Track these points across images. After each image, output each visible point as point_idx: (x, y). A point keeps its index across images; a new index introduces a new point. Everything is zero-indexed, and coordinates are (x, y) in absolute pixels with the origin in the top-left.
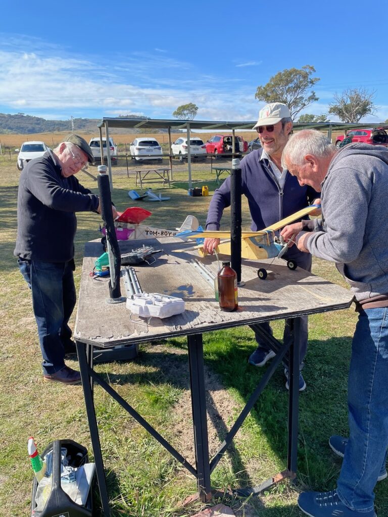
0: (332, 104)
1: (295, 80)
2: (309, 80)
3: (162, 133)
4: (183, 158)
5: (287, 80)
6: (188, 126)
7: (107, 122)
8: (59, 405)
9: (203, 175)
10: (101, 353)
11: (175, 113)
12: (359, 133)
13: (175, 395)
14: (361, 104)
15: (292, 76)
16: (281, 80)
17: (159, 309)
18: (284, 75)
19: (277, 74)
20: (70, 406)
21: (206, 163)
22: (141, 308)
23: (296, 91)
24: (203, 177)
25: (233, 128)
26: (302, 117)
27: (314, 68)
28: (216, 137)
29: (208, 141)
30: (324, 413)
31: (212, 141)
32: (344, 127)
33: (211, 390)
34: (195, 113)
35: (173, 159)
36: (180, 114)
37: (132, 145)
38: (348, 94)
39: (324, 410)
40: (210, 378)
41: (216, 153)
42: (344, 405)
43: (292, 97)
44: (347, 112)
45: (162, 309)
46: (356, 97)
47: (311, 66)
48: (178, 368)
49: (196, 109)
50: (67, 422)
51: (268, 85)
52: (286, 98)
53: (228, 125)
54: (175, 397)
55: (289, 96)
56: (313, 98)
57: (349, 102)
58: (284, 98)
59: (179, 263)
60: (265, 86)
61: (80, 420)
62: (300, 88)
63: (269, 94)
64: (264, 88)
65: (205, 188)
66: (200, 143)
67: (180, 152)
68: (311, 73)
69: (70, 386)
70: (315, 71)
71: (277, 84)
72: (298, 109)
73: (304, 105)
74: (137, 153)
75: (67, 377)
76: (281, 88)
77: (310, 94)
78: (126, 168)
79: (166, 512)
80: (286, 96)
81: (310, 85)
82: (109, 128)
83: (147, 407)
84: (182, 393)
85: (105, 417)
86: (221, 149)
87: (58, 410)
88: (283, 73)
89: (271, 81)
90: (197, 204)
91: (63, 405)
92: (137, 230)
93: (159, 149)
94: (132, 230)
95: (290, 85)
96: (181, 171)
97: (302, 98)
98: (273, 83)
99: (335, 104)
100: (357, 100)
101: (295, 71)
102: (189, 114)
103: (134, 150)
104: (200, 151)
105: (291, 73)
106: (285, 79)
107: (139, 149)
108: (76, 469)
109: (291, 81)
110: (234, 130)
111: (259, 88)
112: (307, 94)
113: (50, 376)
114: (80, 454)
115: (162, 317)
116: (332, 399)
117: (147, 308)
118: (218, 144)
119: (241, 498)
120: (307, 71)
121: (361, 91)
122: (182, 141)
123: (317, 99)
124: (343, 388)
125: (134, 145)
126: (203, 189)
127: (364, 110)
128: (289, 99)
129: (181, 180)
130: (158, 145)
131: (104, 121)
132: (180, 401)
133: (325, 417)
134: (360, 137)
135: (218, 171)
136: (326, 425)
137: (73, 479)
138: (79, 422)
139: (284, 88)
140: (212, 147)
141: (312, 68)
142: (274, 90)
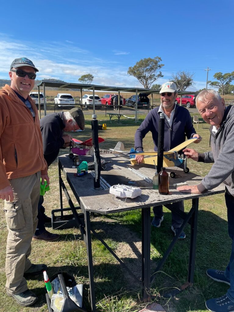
0: (171, 79)
1: (150, 65)
2: (158, 65)
3: (71, 91)
4: (87, 107)
5: (146, 64)
6: (94, 88)
7: (44, 83)
8: (46, 254)
9: (101, 117)
10: (66, 222)
11: (80, 79)
12: (187, 97)
13: (114, 245)
14: (186, 80)
15: (149, 62)
16: (142, 64)
17: (132, 193)
18: (144, 61)
19: (140, 60)
20: (53, 254)
21: (101, 110)
22: (121, 193)
23: (151, 71)
24: (101, 118)
25: (119, 91)
26: (154, 86)
27: (161, 58)
28: (107, 95)
29: (102, 97)
30: (198, 252)
31: (105, 97)
32: (181, 93)
33: (134, 242)
34: (92, 80)
35: (83, 107)
36: (82, 80)
37: (56, 97)
38: (180, 74)
39: (198, 250)
40: (131, 235)
41: (107, 104)
42: (208, 247)
43: (149, 74)
44: (179, 84)
45: (133, 193)
46: (184, 76)
47: (159, 57)
48: (112, 230)
49: (93, 77)
50: (54, 263)
51: (135, 66)
52: (145, 75)
53: (117, 89)
54: (115, 246)
55: (147, 73)
56: (160, 75)
57: (180, 79)
58: (144, 75)
59: (120, 169)
60: (133, 67)
61: (62, 262)
62: (153, 69)
63: (136, 72)
64: (133, 68)
65: (105, 125)
66: (97, 98)
67: (86, 103)
68: (159, 61)
69: (49, 242)
70: (161, 60)
71: (140, 66)
72: (152, 81)
73: (156, 79)
74: (59, 102)
75: (47, 237)
76: (142, 69)
77: (159, 73)
78: (54, 111)
79: (126, 309)
80: (145, 73)
81: (159, 68)
82: (45, 87)
83: (100, 253)
84: (118, 244)
85: (76, 259)
86: (110, 102)
87: (46, 257)
88: (143, 60)
89: (137, 64)
90: (100, 134)
91: (49, 254)
92: (91, 150)
93: (73, 100)
94: (88, 150)
95: (148, 67)
96: (87, 115)
97: (154, 75)
98: (138, 66)
99: (173, 79)
100: (184, 78)
101: (150, 59)
102: (88, 81)
103: (57, 101)
104: (98, 103)
105: (148, 61)
106: (145, 64)
107: (61, 100)
108: (71, 288)
109: (148, 65)
110: (119, 92)
111: (130, 68)
112: (157, 73)
113: (37, 237)
114: (70, 280)
115: (132, 198)
116: (201, 244)
117: (124, 193)
118: (108, 100)
119: (165, 298)
120: (157, 60)
121: (186, 73)
122: (87, 97)
123: (162, 76)
124: (205, 238)
125: (57, 97)
126: (103, 126)
127: (188, 84)
128: (147, 75)
129: (88, 120)
130: (72, 98)
131: (43, 83)
132: (118, 249)
133: (199, 254)
134: (188, 99)
135: (111, 115)
136: (201, 258)
137: (72, 293)
138: (62, 263)
139: (144, 69)
140: (105, 101)
141: (160, 58)
142: (138, 69)
